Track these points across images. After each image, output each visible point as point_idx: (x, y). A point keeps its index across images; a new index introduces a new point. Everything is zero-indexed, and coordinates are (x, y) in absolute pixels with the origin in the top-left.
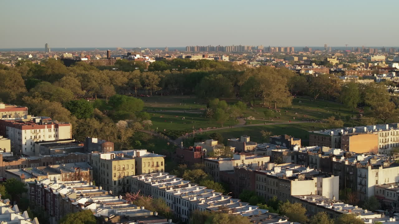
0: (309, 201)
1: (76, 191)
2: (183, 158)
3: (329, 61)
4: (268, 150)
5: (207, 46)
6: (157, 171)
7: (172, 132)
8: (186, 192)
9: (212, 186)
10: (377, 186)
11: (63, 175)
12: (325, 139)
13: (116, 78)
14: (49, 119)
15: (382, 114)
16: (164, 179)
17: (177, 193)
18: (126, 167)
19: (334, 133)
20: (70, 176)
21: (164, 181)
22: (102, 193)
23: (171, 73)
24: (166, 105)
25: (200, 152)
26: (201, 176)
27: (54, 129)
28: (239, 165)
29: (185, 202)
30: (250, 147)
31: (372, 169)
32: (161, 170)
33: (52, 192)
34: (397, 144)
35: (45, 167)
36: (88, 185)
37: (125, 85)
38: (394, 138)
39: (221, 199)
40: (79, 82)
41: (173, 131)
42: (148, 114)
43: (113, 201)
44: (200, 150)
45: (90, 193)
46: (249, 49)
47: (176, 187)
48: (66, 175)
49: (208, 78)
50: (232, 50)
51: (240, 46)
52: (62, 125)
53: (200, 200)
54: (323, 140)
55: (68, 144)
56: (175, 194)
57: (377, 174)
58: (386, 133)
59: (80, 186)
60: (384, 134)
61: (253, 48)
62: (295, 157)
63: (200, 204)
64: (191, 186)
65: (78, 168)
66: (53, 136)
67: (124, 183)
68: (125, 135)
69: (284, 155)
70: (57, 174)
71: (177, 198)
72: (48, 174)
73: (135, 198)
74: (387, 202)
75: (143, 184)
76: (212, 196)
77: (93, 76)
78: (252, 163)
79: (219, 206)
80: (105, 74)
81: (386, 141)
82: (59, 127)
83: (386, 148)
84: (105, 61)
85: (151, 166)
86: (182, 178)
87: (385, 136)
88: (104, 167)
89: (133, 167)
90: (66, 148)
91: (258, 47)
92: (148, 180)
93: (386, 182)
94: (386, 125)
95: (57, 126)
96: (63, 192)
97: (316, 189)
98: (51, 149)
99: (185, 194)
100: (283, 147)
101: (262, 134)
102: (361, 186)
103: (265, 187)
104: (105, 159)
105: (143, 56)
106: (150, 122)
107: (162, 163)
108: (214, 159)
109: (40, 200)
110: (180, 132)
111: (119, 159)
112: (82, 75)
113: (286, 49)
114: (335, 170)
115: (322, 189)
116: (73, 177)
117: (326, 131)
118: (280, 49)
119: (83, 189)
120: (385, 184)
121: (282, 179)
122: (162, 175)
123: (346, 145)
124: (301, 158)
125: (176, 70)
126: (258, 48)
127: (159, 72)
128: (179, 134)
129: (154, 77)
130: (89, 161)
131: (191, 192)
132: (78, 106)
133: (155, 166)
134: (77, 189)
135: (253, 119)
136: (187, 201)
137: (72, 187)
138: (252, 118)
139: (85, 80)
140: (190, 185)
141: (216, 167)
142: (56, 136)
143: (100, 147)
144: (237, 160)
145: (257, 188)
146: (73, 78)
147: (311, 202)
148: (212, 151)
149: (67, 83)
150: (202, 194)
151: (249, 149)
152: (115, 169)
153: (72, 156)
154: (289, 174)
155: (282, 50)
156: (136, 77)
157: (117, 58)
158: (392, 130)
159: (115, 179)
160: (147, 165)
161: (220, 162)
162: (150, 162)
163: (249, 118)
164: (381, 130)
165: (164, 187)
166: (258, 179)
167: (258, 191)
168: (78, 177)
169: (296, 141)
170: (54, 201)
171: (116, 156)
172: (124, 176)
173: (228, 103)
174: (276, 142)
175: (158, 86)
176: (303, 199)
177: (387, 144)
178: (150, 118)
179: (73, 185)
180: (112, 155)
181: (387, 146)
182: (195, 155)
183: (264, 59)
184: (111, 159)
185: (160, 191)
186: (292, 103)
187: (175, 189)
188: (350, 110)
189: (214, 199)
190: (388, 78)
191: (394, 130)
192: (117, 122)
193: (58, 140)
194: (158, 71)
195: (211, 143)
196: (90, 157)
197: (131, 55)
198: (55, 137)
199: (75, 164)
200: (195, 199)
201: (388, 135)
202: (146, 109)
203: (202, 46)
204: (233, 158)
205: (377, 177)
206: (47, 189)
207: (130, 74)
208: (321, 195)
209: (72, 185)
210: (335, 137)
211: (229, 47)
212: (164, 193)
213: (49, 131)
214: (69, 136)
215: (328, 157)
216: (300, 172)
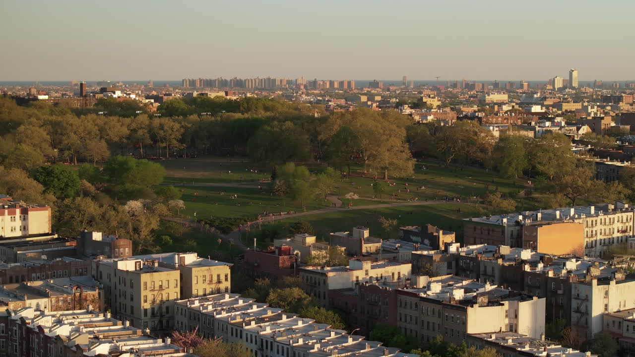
0: (502, 344)
1: (85, 330)
2: (258, 266)
3: (426, 102)
4: (402, 252)
5: (216, 78)
6: (218, 291)
7: (222, 221)
8: (281, 329)
9: (323, 317)
10: (608, 314)
11: (53, 299)
12: (493, 231)
13: (110, 128)
14: (8, 199)
15: (571, 187)
16: (235, 306)
17: (265, 330)
18: (165, 285)
19: (507, 221)
20: (65, 301)
21: (235, 310)
22: (132, 333)
23: (201, 121)
24: (199, 174)
25: (288, 257)
26: (300, 300)
27: (20, 217)
28: (360, 279)
29: (283, 347)
30: (370, 247)
31: (598, 285)
32: (225, 289)
33: (43, 332)
34: (610, 238)
35: (16, 285)
36: (101, 317)
37: (124, 140)
38: (605, 229)
39: (347, 342)
40: (47, 134)
41: (223, 219)
42: (177, 189)
43: (154, 348)
44: (287, 253)
45: (111, 334)
46: (283, 84)
47: (259, 320)
48: (58, 300)
49: (269, 128)
50: (255, 84)
51: (269, 79)
52: (34, 209)
53: (310, 344)
54: (489, 234)
55: (46, 243)
56: (262, 333)
57: (607, 293)
58: (592, 221)
59: (87, 320)
60: (590, 223)
61: (289, 82)
62: (454, 263)
63: (311, 351)
64: (287, 318)
65: (78, 287)
66: (18, 229)
67: (161, 313)
68: (146, 226)
69: (435, 260)
70: (42, 298)
71: (267, 342)
72: (26, 297)
73: (190, 342)
74: (627, 342)
75: (198, 315)
76: (330, 336)
77: (71, 125)
78: (381, 274)
79: (346, 354)
80: (91, 122)
81: (592, 235)
82: (29, 213)
83: (592, 247)
84: (78, 100)
85: (207, 282)
86: (266, 302)
87: (591, 226)
88: (125, 285)
89: (177, 285)
90: (45, 250)
91: (296, 80)
92: (206, 308)
93: (622, 307)
94: (590, 208)
95: (25, 212)
96: (63, 331)
97: (507, 321)
98: (18, 252)
99: (281, 334)
100: (425, 246)
101: (382, 224)
102: (579, 315)
103: (416, 318)
104: (127, 271)
105: (126, 94)
106: (181, 203)
107: (226, 276)
108: (315, 268)
109: (18, 346)
110: (236, 220)
111: (150, 269)
112: (51, 123)
113: (341, 83)
114: (529, 286)
115: (518, 321)
116: (69, 303)
117: (493, 219)
118: (332, 83)
119: (96, 327)
120: (619, 311)
121: (448, 305)
122: (230, 298)
123: (532, 242)
124: (464, 266)
125: (207, 114)
126: (298, 83)
127: (180, 118)
128: (234, 223)
129: (173, 127)
130: (94, 273)
131: (289, 329)
132: (55, 176)
133: (214, 282)
134: (84, 325)
135: (356, 197)
136: (285, 347)
137: (76, 322)
138: (354, 195)
139: (57, 132)
140: (284, 317)
141: (322, 282)
142: (24, 228)
143: (107, 249)
144: (356, 270)
145: (401, 319)
146: (37, 128)
147: (506, 344)
148: (310, 254)
149: (27, 137)
150: (310, 333)
151: (369, 249)
152: (146, 289)
153: (60, 264)
154: (459, 294)
155: (336, 85)
156: (143, 126)
157: (97, 95)
158: (602, 216)
159: (147, 306)
160: (201, 280)
161: (331, 274)
162: (205, 276)
163: (348, 196)
164: (583, 216)
165: (239, 320)
166: (403, 305)
167: (403, 325)
168: (79, 303)
169: (448, 235)
170: (46, 348)
171: (144, 264)
172: (162, 301)
173: (311, 171)
174: (411, 237)
175: (181, 141)
176: (489, 339)
177: (594, 239)
178: (181, 196)
179: (76, 317)
180: (138, 264)
181: (594, 243)
182: (280, 262)
183: (314, 100)
184: (136, 270)
185: (232, 328)
186: (414, 170)
187: (260, 323)
188: (511, 181)
189: (334, 342)
190: (554, 129)
191: (606, 216)
192: (124, 204)
193: (28, 235)
194: (178, 116)
195: (305, 240)
196: (97, 267)
197: (106, 91)
198: (22, 229)
199: (71, 279)
200: (301, 342)
201: (596, 224)
202: (168, 180)
203: (208, 79)
204: (348, 267)
205: (607, 299)
206: (32, 327)
207: (132, 121)
208: (516, 331)
209: (74, 318)
210: (512, 229)
211: (252, 80)
212: (241, 331)
213: (11, 220)
214: (45, 228)
215: (513, 263)
216: (475, 292)
